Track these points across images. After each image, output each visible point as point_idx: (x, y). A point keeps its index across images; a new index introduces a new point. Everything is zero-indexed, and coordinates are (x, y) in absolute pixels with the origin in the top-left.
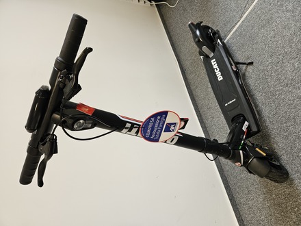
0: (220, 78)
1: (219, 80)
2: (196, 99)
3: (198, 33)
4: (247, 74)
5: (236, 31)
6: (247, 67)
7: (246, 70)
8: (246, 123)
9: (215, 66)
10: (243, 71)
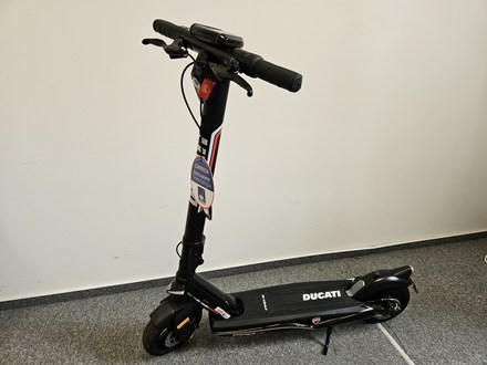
0: (306, 297)
1: (304, 296)
2: (303, 266)
3: (393, 278)
4: (312, 342)
5: (391, 344)
6: (322, 345)
7: (319, 343)
8: (227, 316)
9: (328, 295)
10: (317, 338)
